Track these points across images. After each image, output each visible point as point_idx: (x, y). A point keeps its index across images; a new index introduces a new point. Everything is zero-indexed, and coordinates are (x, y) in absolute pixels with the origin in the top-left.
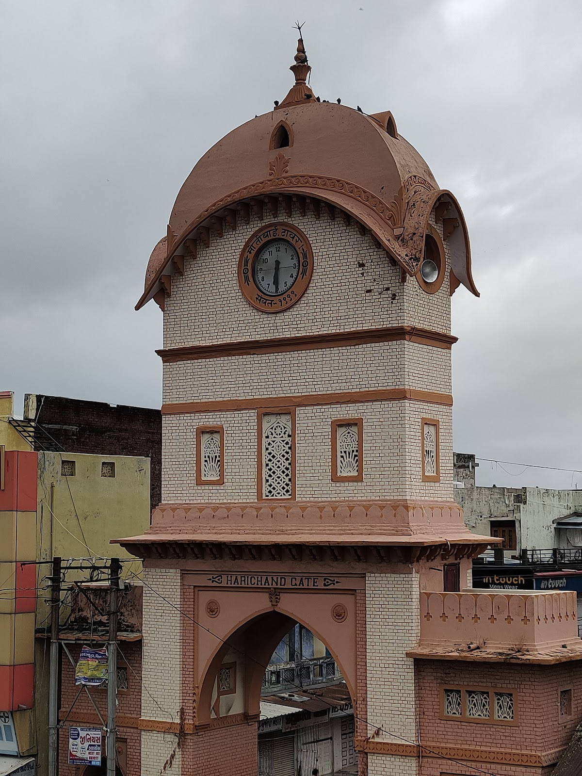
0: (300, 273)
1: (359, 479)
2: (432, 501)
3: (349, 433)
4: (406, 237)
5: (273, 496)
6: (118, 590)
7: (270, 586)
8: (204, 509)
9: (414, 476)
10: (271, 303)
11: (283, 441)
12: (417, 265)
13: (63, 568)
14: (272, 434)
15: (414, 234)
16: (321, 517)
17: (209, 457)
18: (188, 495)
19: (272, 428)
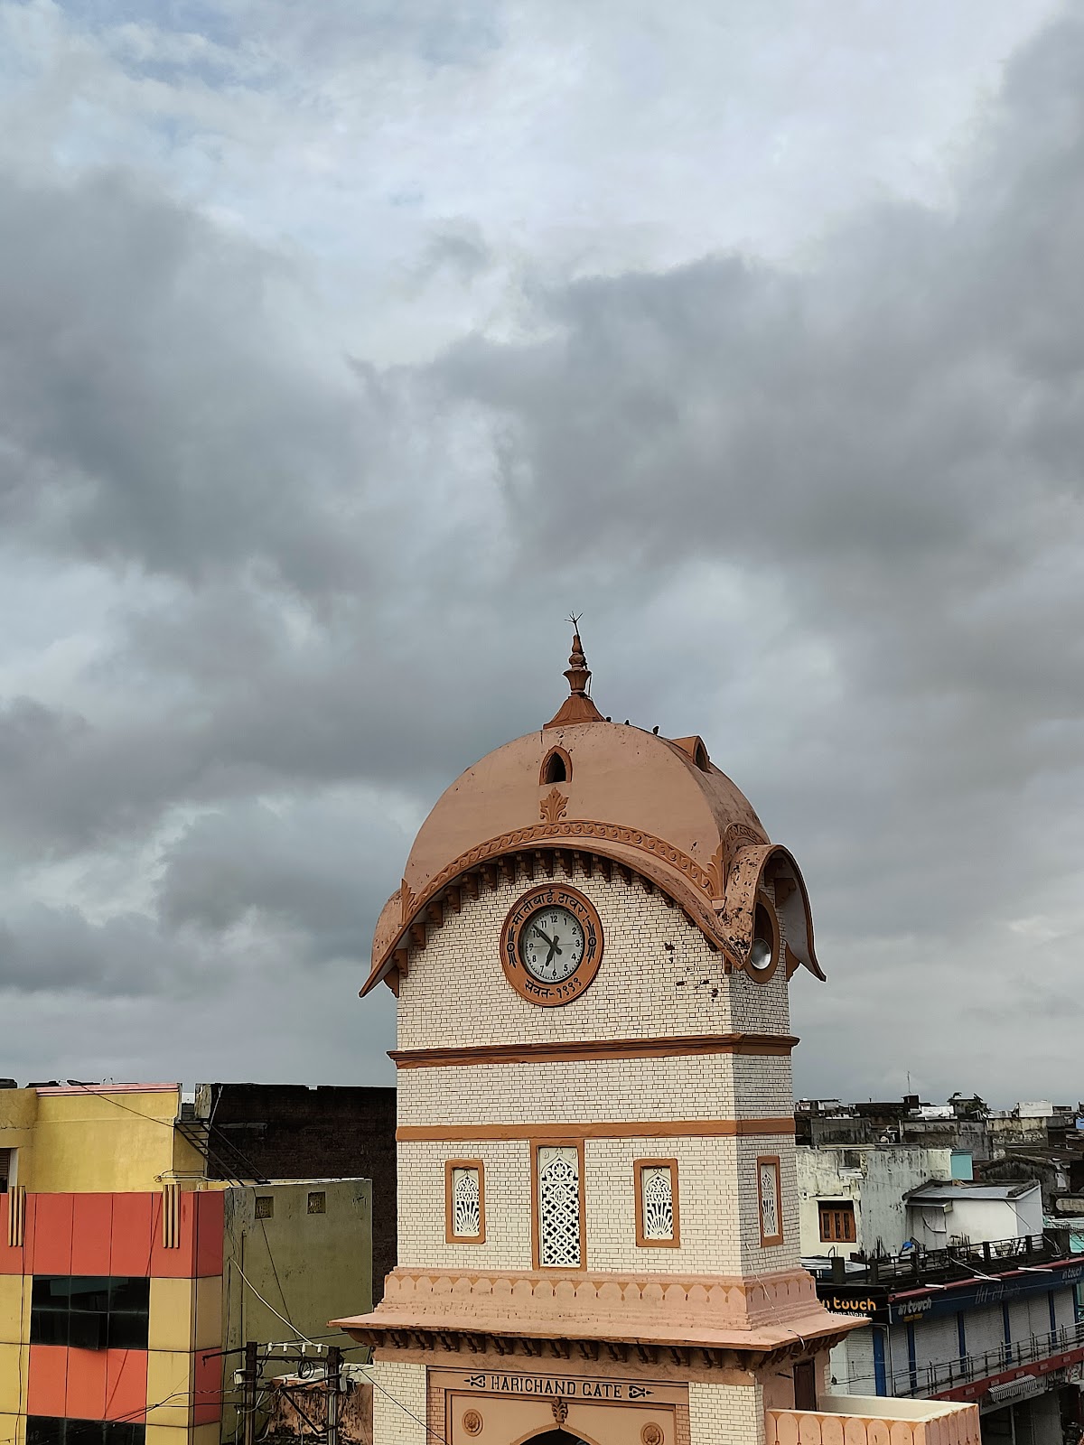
0: (585, 955)
1: (674, 1243)
2: (775, 1274)
3: (658, 1178)
4: (729, 913)
5: (554, 1262)
6: (338, 1393)
7: (554, 1394)
8: (458, 1279)
9: (749, 1242)
10: (546, 994)
11: (567, 1185)
12: (746, 952)
13: (260, 1358)
14: (551, 1175)
15: (741, 909)
16: (623, 1298)
17: (463, 1203)
18: (435, 1256)
19: (551, 1167)
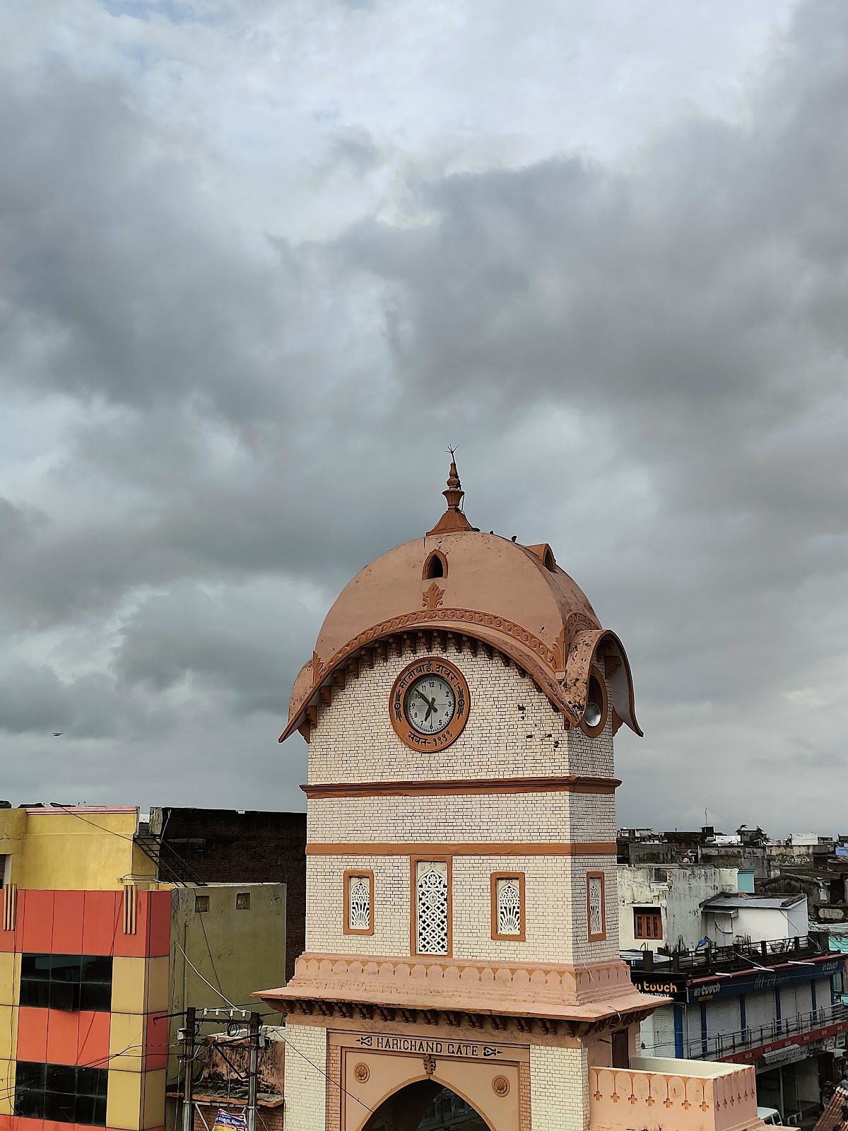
0: (456, 713)
1: (521, 938)
2: (599, 963)
3: (509, 887)
4: (568, 682)
5: (427, 951)
6: (258, 1048)
7: (425, 1052)
8: (352, 962)
9: (579, 938)
10: (425, 742)
11: (438, 892)
12: (581, 713)
13: (198, 1020)
14: (426, 883)
15: (578, 680)
16: (480, 979)
17: (357, 904)
18: (335, 944)
19: (426, 877)
